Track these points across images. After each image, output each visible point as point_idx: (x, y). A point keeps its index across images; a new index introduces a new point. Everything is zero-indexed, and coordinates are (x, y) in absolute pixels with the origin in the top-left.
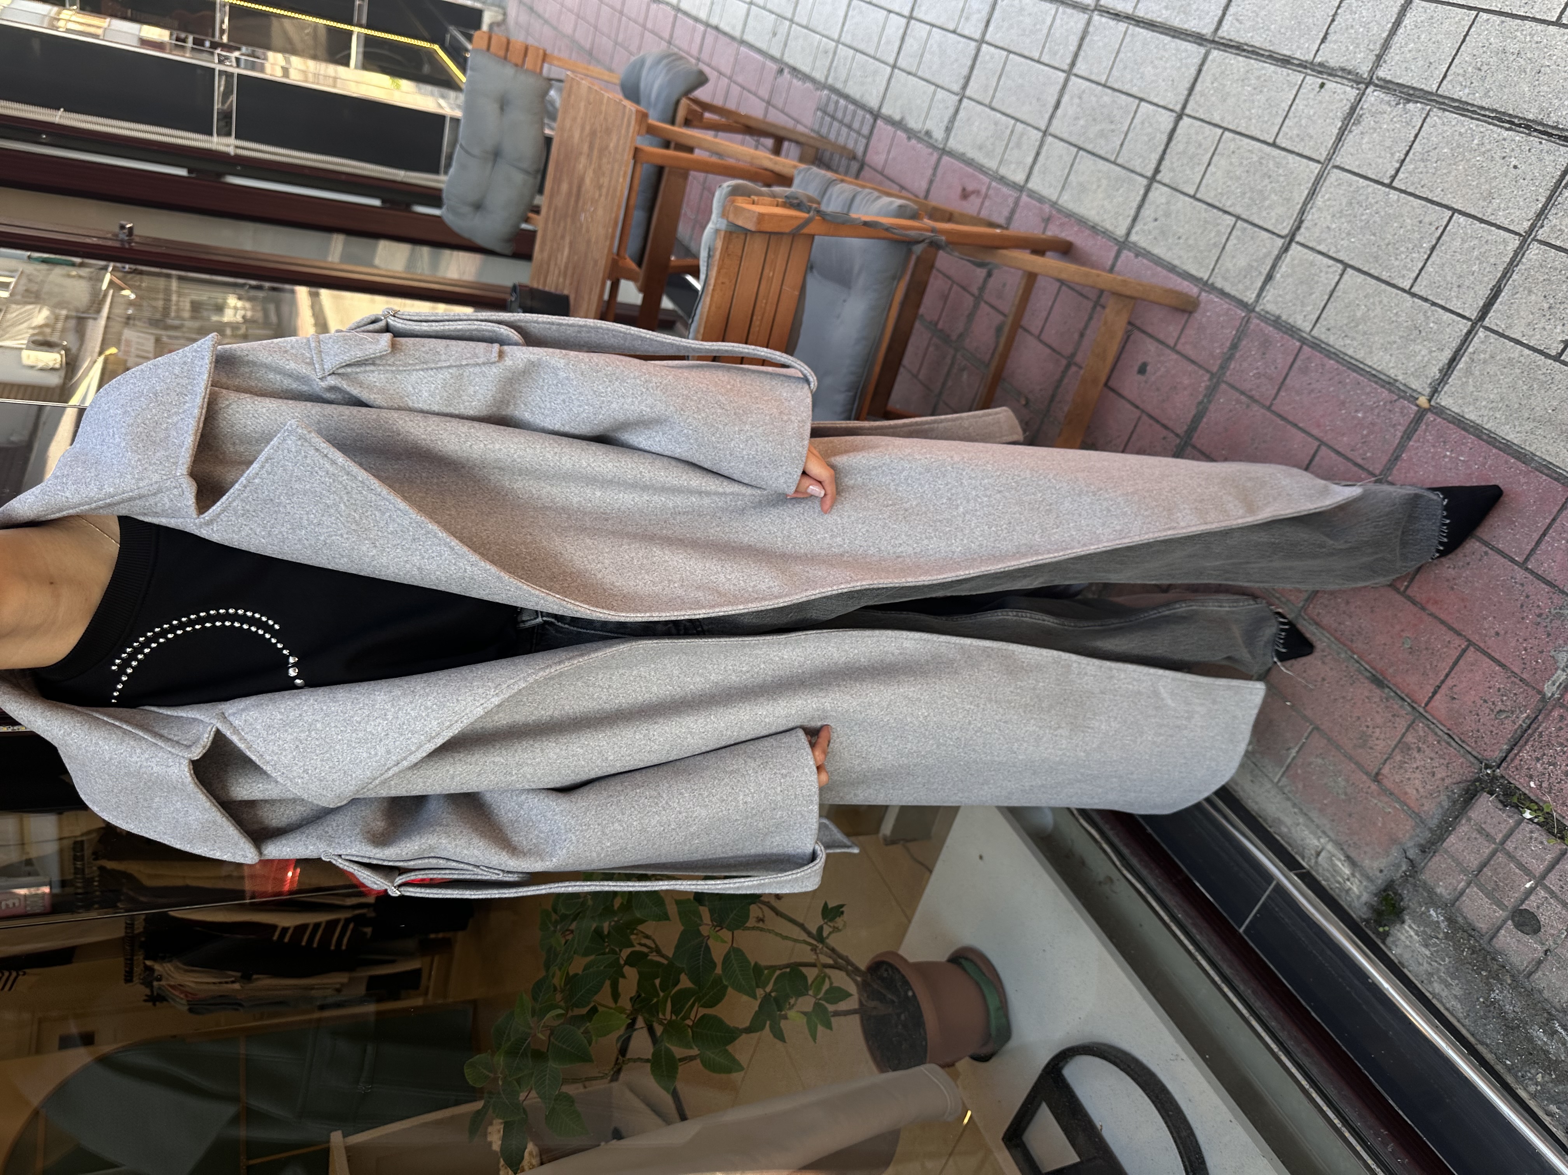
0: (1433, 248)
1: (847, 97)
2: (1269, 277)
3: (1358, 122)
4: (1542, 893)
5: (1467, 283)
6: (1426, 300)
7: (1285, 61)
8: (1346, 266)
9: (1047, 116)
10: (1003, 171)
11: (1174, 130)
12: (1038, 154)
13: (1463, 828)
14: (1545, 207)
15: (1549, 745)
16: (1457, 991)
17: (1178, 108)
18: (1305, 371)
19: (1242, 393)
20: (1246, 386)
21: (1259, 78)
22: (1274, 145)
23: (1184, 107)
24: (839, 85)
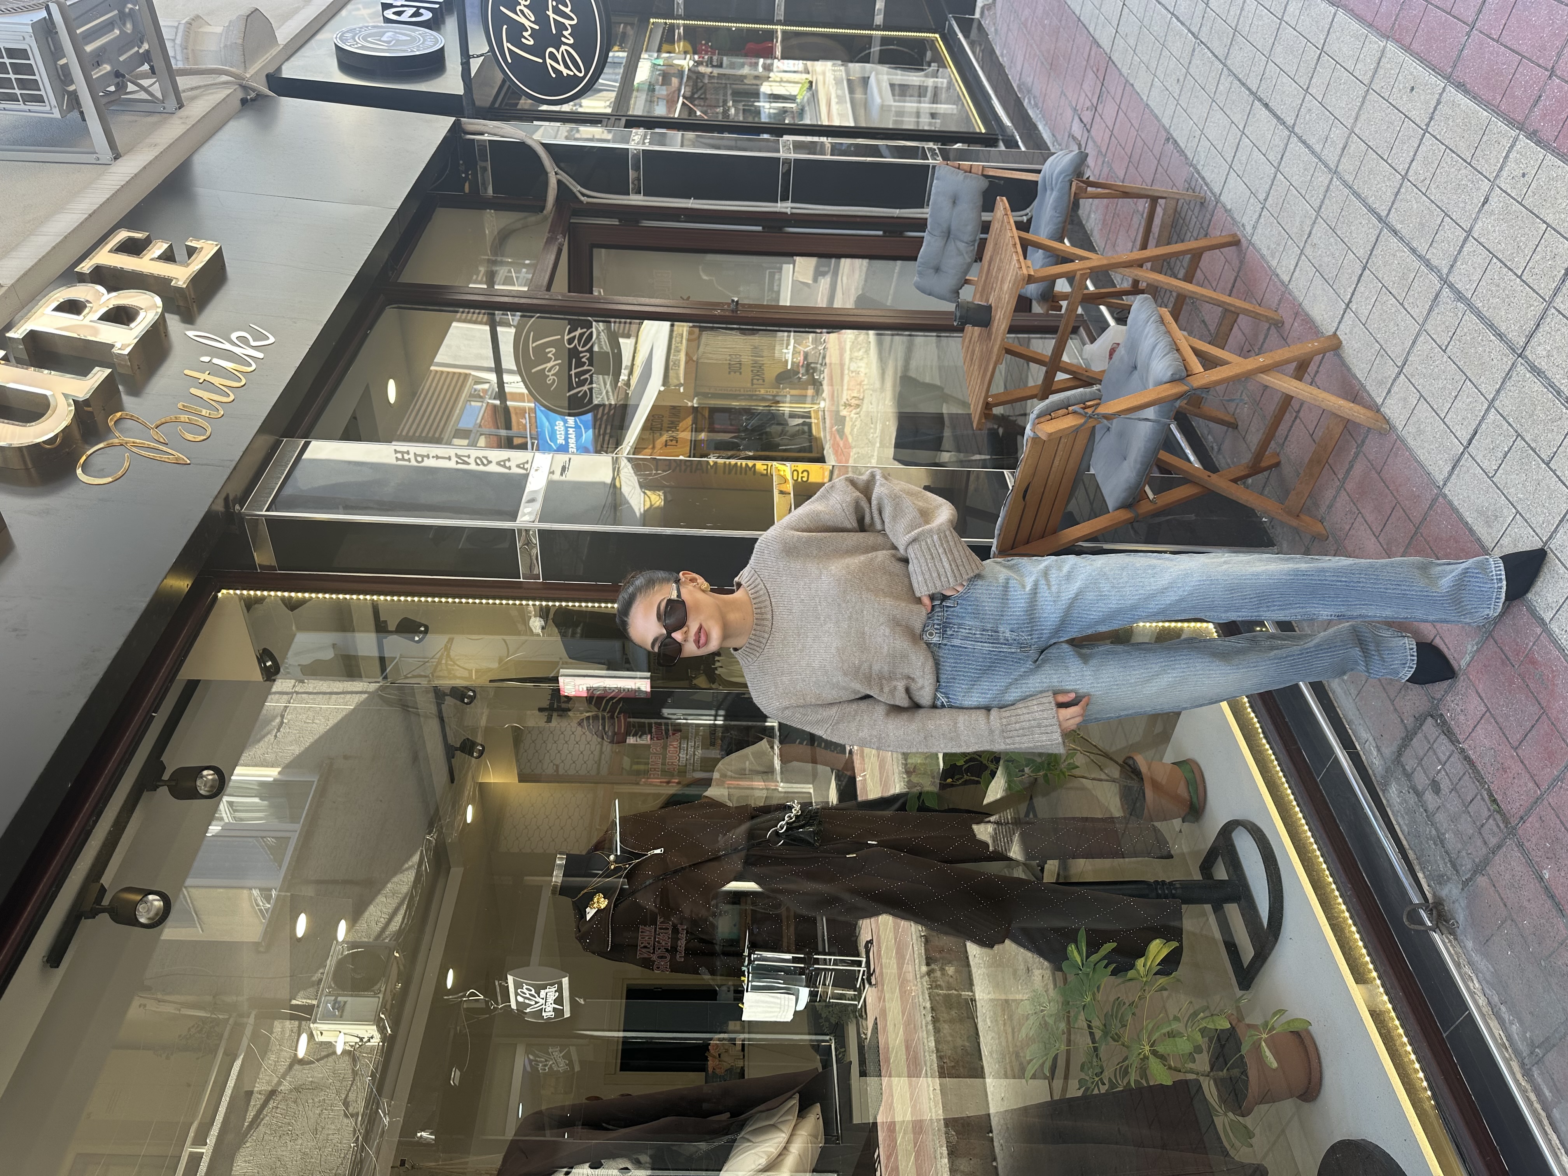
0: (1456, 397)
1: (1203, 179)
2: (1389, 391)
3: (1437, 305)
4: (1443, 772)
5: (1465, 423)
6: (1448, 428)
7: (1413, 251)
8: (1421, 395)
9: (1304, 240)
10: (1278, 271)
11: (1361, 275)
12: (1296, 265)
13: (1420, 735)
14: (1499, 389)
15: (1458, 694)
16: (1407, 822)
17: (1364, 261)
18: (1396, 455)
19: (1369, 461)
20: (1371, 458)
21: (1401, 257)
22: (1402, 304)
23: (1367, 263)
24: (1199, 167)
